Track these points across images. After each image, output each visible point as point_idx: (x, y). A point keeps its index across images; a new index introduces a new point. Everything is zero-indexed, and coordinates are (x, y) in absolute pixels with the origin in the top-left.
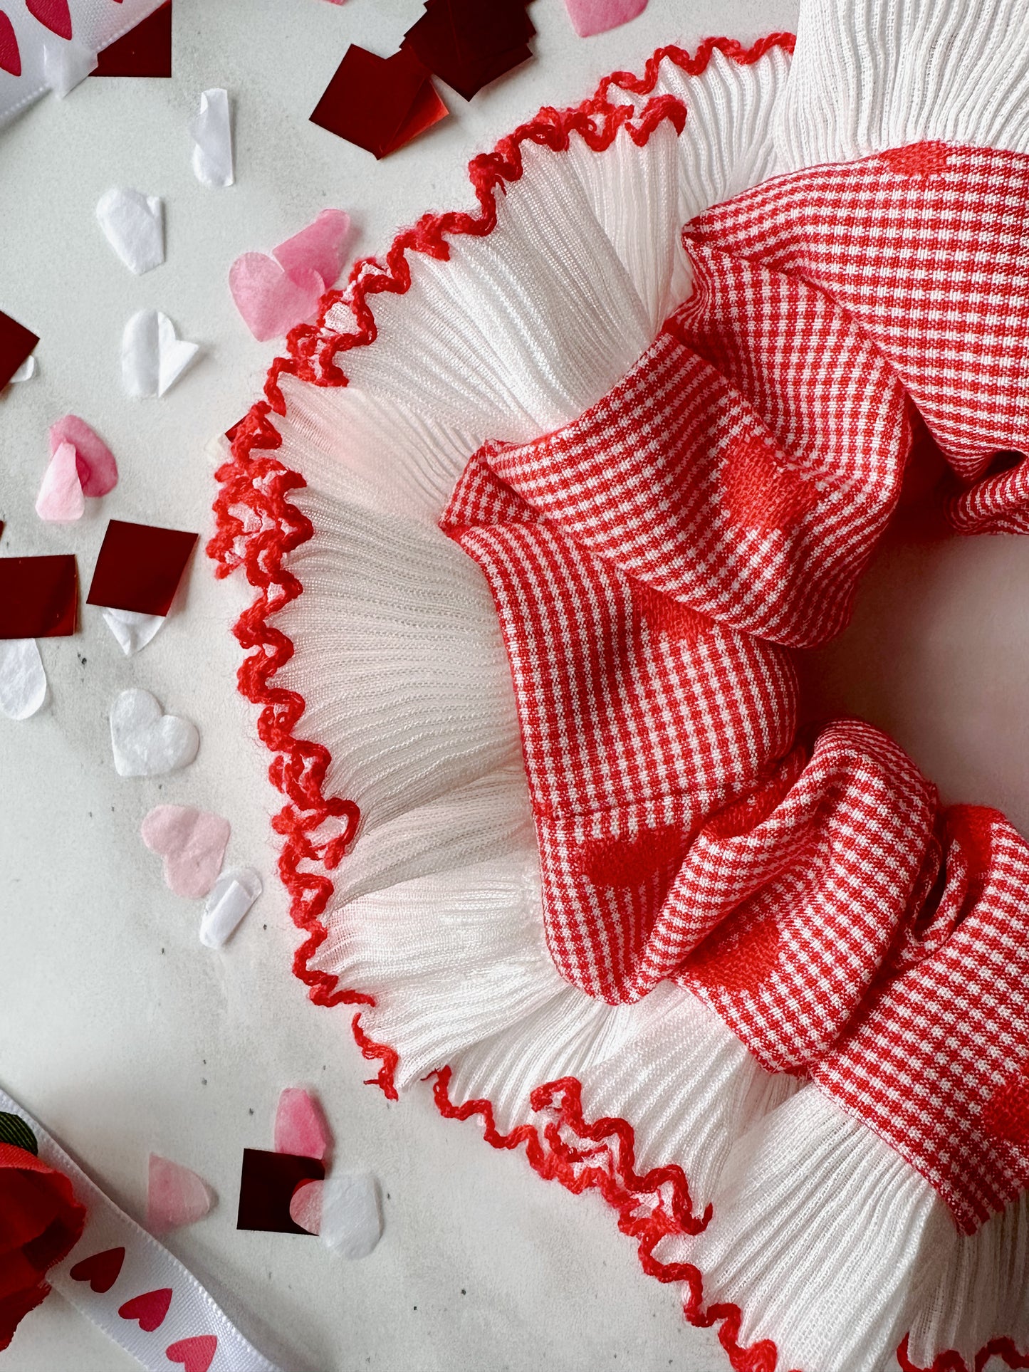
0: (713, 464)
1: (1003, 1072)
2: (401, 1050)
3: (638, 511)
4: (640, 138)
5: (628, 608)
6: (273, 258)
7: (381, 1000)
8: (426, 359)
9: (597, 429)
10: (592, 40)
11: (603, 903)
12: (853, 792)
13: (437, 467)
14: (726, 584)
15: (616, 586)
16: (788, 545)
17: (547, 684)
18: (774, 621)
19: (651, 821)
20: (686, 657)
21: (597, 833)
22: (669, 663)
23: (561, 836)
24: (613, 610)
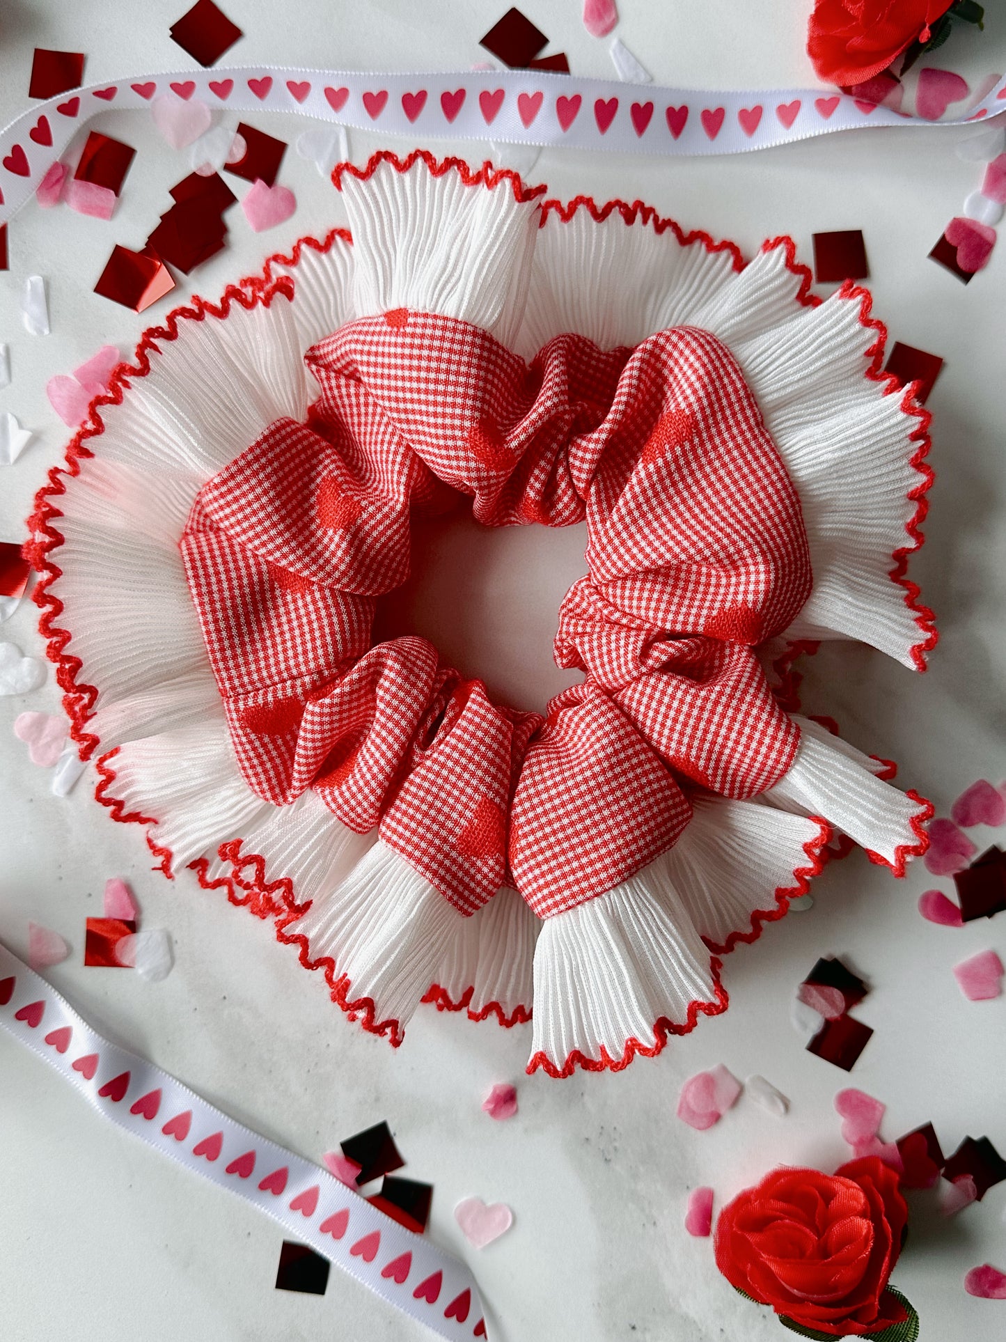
0: (312, 493)
1: (466, 818)
2: (174, 849)
3: (260, 522)
4: (267, 303)
5: (266, 577)
6: (73, 378)
7: (161, 820)
8: (137, 441)
9: (232, 477)
10: (262, 234)
11: (264, 745)
12: (386, 672)
13: (182, 501)
14: (314, 561)
15: (258, 564)
16: (348, 537)
17: (216, 621)
18: (345, 580)
19: (280, 695)
20: (300, 603)
21: (251, 703)
22: (292, 607)
23: (232, 706)
24: (255, 578)
